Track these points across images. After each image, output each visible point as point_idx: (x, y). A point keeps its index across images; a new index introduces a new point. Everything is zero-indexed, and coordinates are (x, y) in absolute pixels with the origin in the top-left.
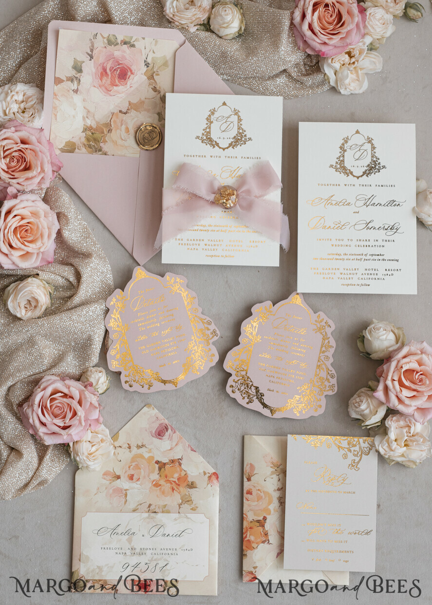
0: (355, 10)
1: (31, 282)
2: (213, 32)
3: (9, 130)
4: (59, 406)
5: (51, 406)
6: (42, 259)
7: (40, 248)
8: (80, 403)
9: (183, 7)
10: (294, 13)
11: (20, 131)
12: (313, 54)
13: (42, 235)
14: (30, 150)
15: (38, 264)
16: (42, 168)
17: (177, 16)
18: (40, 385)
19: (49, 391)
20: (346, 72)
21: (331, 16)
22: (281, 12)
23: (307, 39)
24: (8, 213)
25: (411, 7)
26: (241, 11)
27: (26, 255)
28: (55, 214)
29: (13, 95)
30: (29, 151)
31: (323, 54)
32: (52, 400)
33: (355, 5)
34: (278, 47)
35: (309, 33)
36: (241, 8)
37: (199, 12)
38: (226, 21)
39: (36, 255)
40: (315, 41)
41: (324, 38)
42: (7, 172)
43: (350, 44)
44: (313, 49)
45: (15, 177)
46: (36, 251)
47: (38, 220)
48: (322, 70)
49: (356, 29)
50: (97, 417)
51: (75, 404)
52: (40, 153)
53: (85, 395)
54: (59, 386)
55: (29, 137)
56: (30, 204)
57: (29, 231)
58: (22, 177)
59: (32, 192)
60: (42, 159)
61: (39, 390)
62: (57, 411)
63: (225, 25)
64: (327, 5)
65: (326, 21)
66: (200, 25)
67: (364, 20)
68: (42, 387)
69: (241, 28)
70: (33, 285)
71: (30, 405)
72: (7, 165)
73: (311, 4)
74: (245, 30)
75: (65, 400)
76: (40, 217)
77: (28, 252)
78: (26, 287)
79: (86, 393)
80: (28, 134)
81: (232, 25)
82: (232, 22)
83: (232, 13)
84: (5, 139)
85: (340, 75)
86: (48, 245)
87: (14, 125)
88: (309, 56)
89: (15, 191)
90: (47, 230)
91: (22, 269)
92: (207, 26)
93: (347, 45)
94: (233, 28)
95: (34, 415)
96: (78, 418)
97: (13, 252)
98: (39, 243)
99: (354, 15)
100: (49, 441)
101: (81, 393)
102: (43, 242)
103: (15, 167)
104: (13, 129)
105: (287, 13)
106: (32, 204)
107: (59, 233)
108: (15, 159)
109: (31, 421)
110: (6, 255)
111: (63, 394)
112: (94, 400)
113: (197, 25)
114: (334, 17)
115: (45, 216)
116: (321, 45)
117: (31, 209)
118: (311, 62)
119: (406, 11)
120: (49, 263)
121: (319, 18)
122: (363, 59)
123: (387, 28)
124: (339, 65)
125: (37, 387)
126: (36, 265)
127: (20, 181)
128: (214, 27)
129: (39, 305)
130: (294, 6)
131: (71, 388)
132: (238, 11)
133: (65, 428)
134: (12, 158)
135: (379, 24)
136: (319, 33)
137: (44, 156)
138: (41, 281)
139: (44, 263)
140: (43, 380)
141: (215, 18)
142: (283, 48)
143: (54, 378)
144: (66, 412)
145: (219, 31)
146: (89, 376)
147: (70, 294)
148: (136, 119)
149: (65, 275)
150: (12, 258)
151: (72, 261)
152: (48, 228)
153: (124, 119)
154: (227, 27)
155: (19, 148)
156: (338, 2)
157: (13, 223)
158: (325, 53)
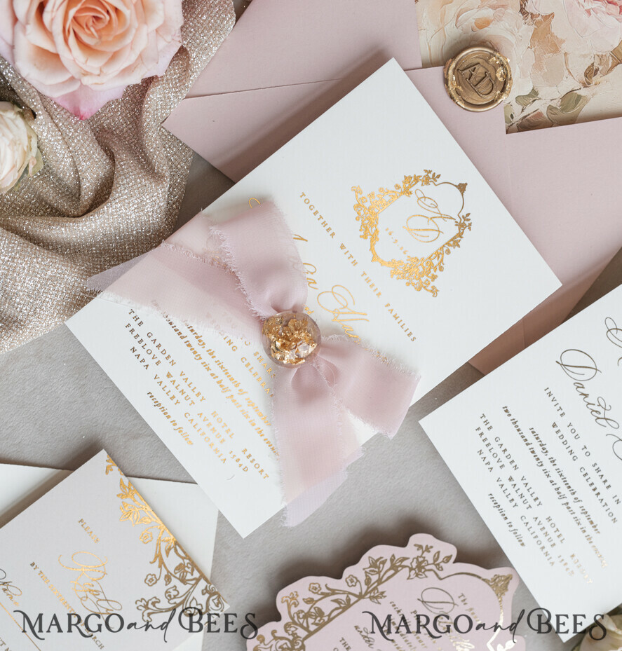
1: (9, 122)
6: (73, 94)
7: (86, 74)
13: (114, 57)
15: (56, 95)
27: (50, 59)
28: (180, 45)
39: (67, 77)
46: (73, 71)
47: (136, 24)
57: (100, 26)
70: (6, 131)
76: (146, 23)
77: (57, 56)
86: (108, 85)
97: (33, 27)
98: (94, 64)
102: (104, 70)
107: (149, 82)
110: (15, 20)
115: (157, 31)
120: (77, 113)
126: (47, 93)
139: (67, 106)
147: (63, 204)
148: (510, 37)
149: (84, 165)
150: (20, 35)
151: (122, 156)
152: (140, 57)
153: (510, 11)
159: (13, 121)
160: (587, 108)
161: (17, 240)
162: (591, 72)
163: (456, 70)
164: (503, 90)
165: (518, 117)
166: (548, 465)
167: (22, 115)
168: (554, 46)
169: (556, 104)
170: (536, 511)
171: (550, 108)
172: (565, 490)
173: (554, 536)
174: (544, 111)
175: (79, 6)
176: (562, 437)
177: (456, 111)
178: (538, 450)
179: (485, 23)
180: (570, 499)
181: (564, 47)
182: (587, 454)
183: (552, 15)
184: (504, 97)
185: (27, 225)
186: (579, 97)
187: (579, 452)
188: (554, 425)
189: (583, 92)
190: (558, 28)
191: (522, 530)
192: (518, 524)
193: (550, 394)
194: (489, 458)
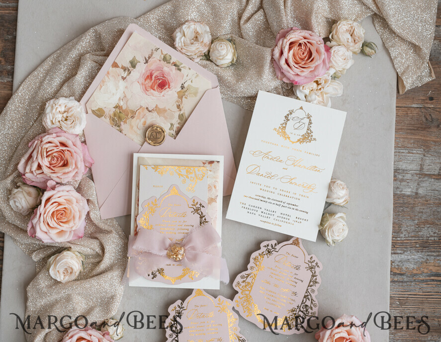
0: (323, 49)
1: (67, 254)
2: (212, 62)
3: (51, 136)
6: (74, 234)
7: (72, 227)
9: (189, 42)
10: (274, 50)
11: (60, 136)
12: (289, 82)
13: (74, 217)
14: (68, 151)
15: (71, 239)
16: (76, 165)
17: (184, 49)
18: (68, 334)
19: (75, 338)
20: (314, 96)
21: (303, 54)
22: (264, 49)
23: (283, 71)
24: (48, 200)
25: (367, 46)
26: (234, 45)
27: (61, 233)
28: (86, 200)
29: (57, 108)
31: (296, 83)
33: (323, 45)
34: (261, 76)
35: (285, 67)
37: (201, 47)
38: (222, 54)
39: (69, 232)
40: (289, 72)
41: (297, 71)
42: (49, 168)
43: (317, 76)
44: (288, 79)
45: (55, 171)
46: (69, 230)
47: (70, 206)
48: (295, 94)
49: (322, 64)
52: (74, 154)
54: (83, 335)
55: (66, 142)
57: (64, 215)
58: (60, 171)
59: (69, 183)
60: (77, 158)
61: (68, 337)
63: (221, 58)
64: (300, 45)
65: (299, 57)
66: (202, 56)
67: (329, 57)
69: (233, 59)
70: (67, 257)
72: (49, 162)
73: (288, 44)
74: (236, 60)
76: (73, 204)
77: (62, 230)
78: (63, 259)
79: (104, 340)
80: (66, 139)
81: (227, 57)
82: (226, 55)
83: (227, 47)
84: (48, 143)
85: (309, 98)
86: (79, 224)
87: (56, 131)
88: (284, 83)
89: (54, 183)
90: (78, 213)
91: (58, 242)
92: (207, 56)
93: (315, 76)
94: (228, 59)
97: (51, 230)
98: (71, 224)
99: (321, 53)
101: (100, 340)
102: (75, 222)
103: (55, 164)
104: (54, 135)
105: (269, 50)
106: (67, 194)
107: (88, 214)
108: (55, 158)
110: (46, 233)
111: (86, 341)
113: (200, 56)
114: (305, 54)
115: (77, 202)
116: (294, 76)
117: (66, 198)
118: (288, 86)
119: (363, 49)
120: (80, 237)
121: (294, 55)
122: (327, 86)
123: (347, 62)
124: (309, 91)
125: (66, 335)
126: (69, 240)
127: (59, 175)
128: (212, 59)
129: (74, 271)
130: (275, 44)
131: (93, 337)
132: (232, 46)
134: (53, 158)
135: (341, 59)
136: (293, 67)
137: (78, 156)
138: (74, 253)
139: (76, 238)
140: (71, 330)
141: (213, 52)
142: (265, 77)
145: (216, 61)
146: (108, 327)
147: (97, 260)
148: (154, 119)
149: (92, 246)
150: (50, 235)
151: (98, 235)
153: (147, 114)
154: (223, 59)
155: (58, 150)
156: (308, 42)
157: (51, 208)
158: (298, 82)
160: (186, 115)
161: (95, 278)
162: (178, 107)
163: (149, 139)
164: (163, 132)
165: (174, 133)
166: (269, 201)
167: (68, 250)
168: (165, 110)
169: (179, 121)
170: (276, 215)
171: (179, 123)
172: (279, 203)
173: (287, 217)
174: (178, 125)
175: (55, 216)
176: (265, 191)
177: (158, 148)
178: (262, 199)
179: (145, 122)
180: (282, 204)
181: (167, 108)
182: (276, 189)
183: (157, 105)
184: (165, 133)
185: (94, 272)
186: (182, 114)
187: (273, 191)
188: (261, 189)
189: (182, 112)
190: (161, 106)
191: (277, 222)
192: (275, 222)
193: (253, 183)
194: (252, 212)
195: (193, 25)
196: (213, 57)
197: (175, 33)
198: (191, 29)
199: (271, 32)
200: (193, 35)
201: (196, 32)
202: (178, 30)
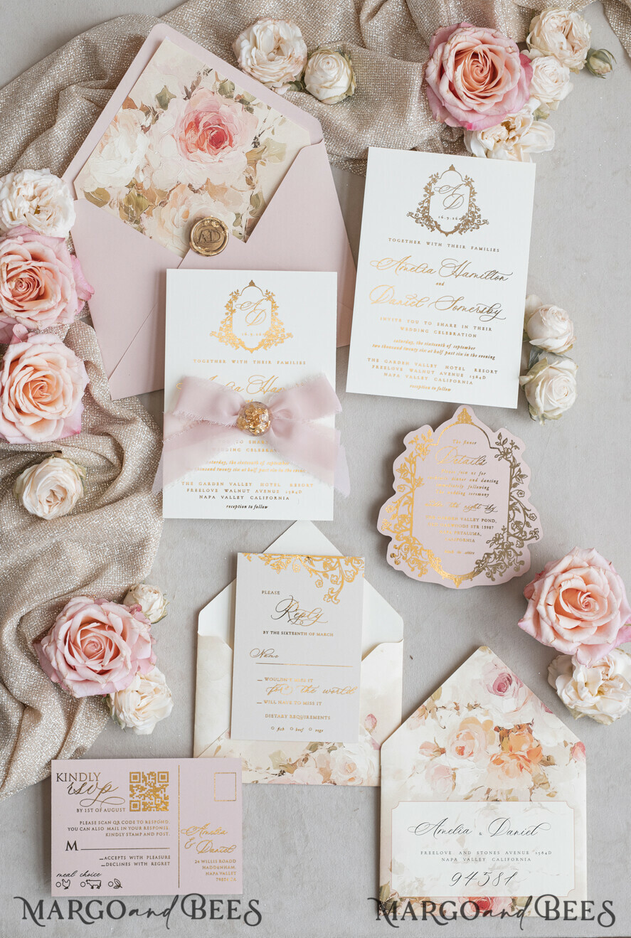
0: (517, 62)
1: (55, 464)
2: (310, 94)
3: (15, 241)
4: (93, 642)
5: (82, 642)
6: (65, 427)
7: (61, 413)
8: (123, 635)
9: (265, 58)
10: (428, 66)
11: (30, 241)
12: (456, 126)
13: (64, 395)
14: (46, 269)
15: (59, 435)
16: (62, 295)
17: (257, 70)
18: (66, 612)
19: (79, 619)
20: (503, 152)
21: (482, 71)
22: (409, 64)
23: (446, 105)
24: (15, 361)
25: (595, 56)
26: (351, 61)
27: (42, 423)
28: (83, 362)
29: (19, 189)
30: (45, 271)
31: (470, 126)
32: (84, 633)
33: (517, 54)
34: (404, 116)
35: (449, 96)
36: (350, 58)
37: (289, 65)
38: (329, 78)
39: (55, 422)
40: (458, 107)
41: (472, 104)
42: (12, 302)
43: (509, 112)
44: (456, 120)
45: (25, 308)
46: (55, 418)
47: (58, 373)
48: (468, 149)
49: (517, 89)
50: (148, 656)
51: (116, 638)
52: (59, 274)
53: (131, 623)
54: (94, 612)
55: (43, 251)
56: (45, 348)
57: (46, 389)
58: (34, 308)
59: (49, 331)
60: (64, 283)
61: (65, 618)
62: (91, 649)
63: (326, 85)
64: (475, 55)
65: (474, 78)
66: (290, 83)
67: (529, 77)
68: (68, 614)
69: (350, 88)
70: (57, 469)
71: (52, 640)
72: (12, 291)
73: (453, 53)
74: (356, 90)
75: (102, 632)
76: (61, 368)
77: (43, 419)
78: (48, 472)
79: (133, 621)
80: (42, 246)
81: (338, 84)
82: (338, 80)
83: (338, 66)
84: (9, 254)
85: (494, 156)
86: (73, 408)
87: (22, 233)
88: (448, 128)
89: (24, 330)
90: (71, 386)
91: (36, 444)
92: (300, 84)
93: (505, 113)
94: (340, 87)
95: (58, 655)
96: (123, 659)
97: (22, 419)
98: (60, 406)
99: (514, 70)
100: (80, 692)
101: (125, 621)
102: (66, 404)
103: (23, 294)
104: (20, 239)
105: (418, 66)
106: (50, 349)
107: (87, 390)
108: (24, 283)
109: (54, 664)
110: (13, 424)
111: (99, 624)
112: (144, 630)
113: (288, 83)
114: (485, 73)
115: (68, 366)
116: (467, 113)
117: (49, 356)
118: (452, 136)
119: (588, 62)
120: (75, 433)
121: (464, 75)
122: (527, 133)
123: (561, 88)
124: (493, 142)
125: (61, 614)
126: (55, 438)
127: (31, 314)
128: (310, 87)
129: (68, 496)
130: (427, 55)
131: (111, 615)
132: (346, 63)
133: (102, 673)
134: (20, 282)
135: (549, 82)
136: (465, 96)
137: (66, 278)
138: (68, 461)
139: (68, 434)
140: (70, 604)
141: (312, 74)
142: (411, 117)
143: (85, 600)
144: (105, 649)
145: (318, 92)
146: (139, 597)
147: (110, 475)
148: (203, 207)
149: (100, 450)
150: (21, 428)
151: (110, 429)
152: (73, 383)
153: (190, 198)
154: (330, 87)
155: (29, 267)
156: (491, 50)
157: (22, 376)
158: (474, 125)
159: (55, 462)
160: (266, 196)
161: (108, 507)
162: (249, 181)
163: (197, 244)
164: (224, 229)
165: (243, 232)
167: (56, 456)
168: (224, 189)
169: (251, 208)
170: (438, 370)
171: (251, 213)
173: (458, 372)
174: (250, 217)
175: (30, 391)
177: (215, 258)
179: (187, 213)
180: (445, 349)
181: (228, 185)
183: (208, 179)
184: (228, 231)
185: (106, 498)
186: (257, 195)
188: (402, 329)
189: (256, 192)
190: (216, 181)
191: (442, 385)
192: (437, 384)
193: (385, 319)
194: (392, 372)
195: (272, 26)
196: (311, 84)
197: (238, 40)
198: (269, 33)
199: (419, 35)
200: (273, 45)
201: (277, 38)
202: (242, 36)
